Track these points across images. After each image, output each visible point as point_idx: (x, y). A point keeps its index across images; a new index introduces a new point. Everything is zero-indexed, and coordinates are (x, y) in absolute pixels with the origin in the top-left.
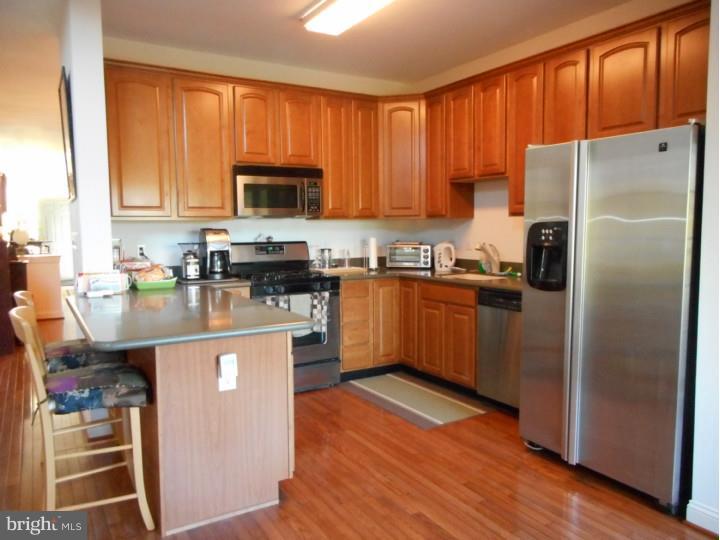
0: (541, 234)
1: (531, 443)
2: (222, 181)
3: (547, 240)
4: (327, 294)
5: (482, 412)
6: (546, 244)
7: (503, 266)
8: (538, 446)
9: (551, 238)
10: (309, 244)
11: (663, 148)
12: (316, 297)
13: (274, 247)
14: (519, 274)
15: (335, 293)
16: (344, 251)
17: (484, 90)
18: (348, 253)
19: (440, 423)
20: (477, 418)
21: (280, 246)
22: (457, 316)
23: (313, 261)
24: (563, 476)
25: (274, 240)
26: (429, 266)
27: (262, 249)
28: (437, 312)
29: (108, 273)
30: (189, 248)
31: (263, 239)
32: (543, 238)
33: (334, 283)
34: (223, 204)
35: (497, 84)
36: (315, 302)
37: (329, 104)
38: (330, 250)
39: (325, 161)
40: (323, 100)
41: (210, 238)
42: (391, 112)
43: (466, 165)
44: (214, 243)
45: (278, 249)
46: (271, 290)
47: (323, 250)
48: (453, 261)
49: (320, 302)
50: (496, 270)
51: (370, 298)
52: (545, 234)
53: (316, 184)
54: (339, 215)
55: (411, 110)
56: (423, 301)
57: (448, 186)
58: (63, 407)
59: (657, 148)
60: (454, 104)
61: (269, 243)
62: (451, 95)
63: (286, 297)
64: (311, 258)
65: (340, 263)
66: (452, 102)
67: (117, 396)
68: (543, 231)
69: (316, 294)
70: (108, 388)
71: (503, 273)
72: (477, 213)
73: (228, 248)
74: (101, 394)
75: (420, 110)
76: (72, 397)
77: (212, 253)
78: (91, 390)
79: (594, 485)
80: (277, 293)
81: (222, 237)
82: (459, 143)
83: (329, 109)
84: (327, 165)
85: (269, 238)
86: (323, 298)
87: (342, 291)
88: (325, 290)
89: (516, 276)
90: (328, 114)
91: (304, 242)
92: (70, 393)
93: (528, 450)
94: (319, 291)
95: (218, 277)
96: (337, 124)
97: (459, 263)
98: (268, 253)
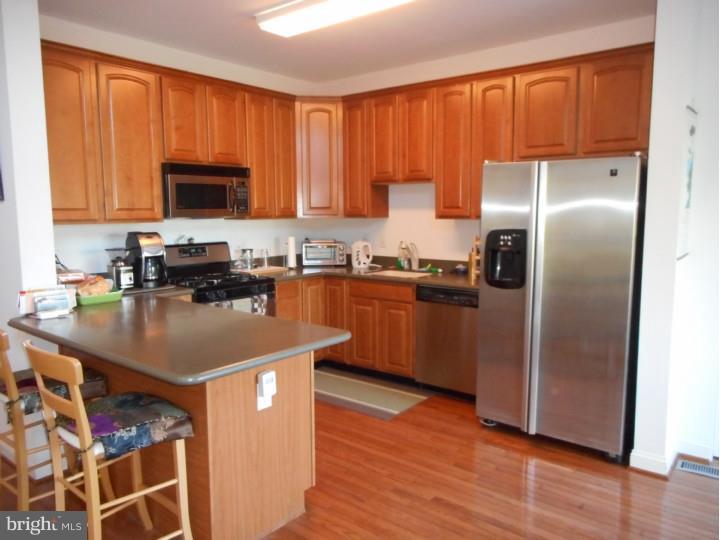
0: (499, 240)
1: (486, 421)
2: (152, 179)
3: (506, 245)
4: (265, 297)
5: (423, 398)
6: (504, 249)
7: (422, 263)
8: (492, 422)
9: (509, 243)
10: (230, 245)
11: (614, 173)
12: (256, 301)
13: (196, 249)
14: (440, 270)
15: (271, 297)
16: (262, 250)
17: (410, 100)
18: (267, 252)
19: (396, 412)
20: (423, 403)
21: (202, 247)
22: (392, 311)
23: (235, 261)
24: (524, 445)
25: (196, 241)
26: (344, 263)
27: (185, 252)
28: (369, 308)
29: (54, 289)
30: (119, 254)
31: (184, 241)
32: (502, 243)
33: (267, 285)
34: (153, 205)
35: (423, 97)
36: (256, 305)
37: (253, 100)
38: (251, 250)
39: (249, 161)
40: (247, 96)
41: (143, 242)
42: (309, 113)
43: (390, 169)
44: (148, 248)
45: (200, 250)
46: (214, 295)
47: (244, 251)
48: (371, 258)
49: (260, 306)
50: (415, 266)
51: (299, 298)
52: (504, 240)
53: (243, 183)
54: (261, 215)
55: (329, 112)
56: (353, 299)
57: (369, 187)
58: (113, 450)
59: (609, 173)
60: (377, 111)
61: (191, 245)
62: (373, 102)
63: (228, 303)
64: (233, 259)
65: (258, 263)
66: (374, 110)
67: (165, 430)
68: (502, 237)
69: (256, 297)
70: (154, 422)
71: (423, 269)
72: (392, 212)
73: (162, 253)
74: (148, 430)
75: (338, 112)
76: (121, 438)
77: (147, 258)
78: (138, 427)
79: (553, 449)
80: (220, 299)
81: (154, 241)
82: (381, 148)
83: (253, 108)
84: (251, 164)
85: (190, 239)
86: (262, 301)
87: (277, 292)
88: (262, 292)
89: (437, 272)
90: (252, 112)
91: (225, 243)
92: (118, 434)
93: (484, 427)
94: (258, 294)
95: (151, 285)
96: (260, 122)
97: (376, 260)
98: (191, 256)
